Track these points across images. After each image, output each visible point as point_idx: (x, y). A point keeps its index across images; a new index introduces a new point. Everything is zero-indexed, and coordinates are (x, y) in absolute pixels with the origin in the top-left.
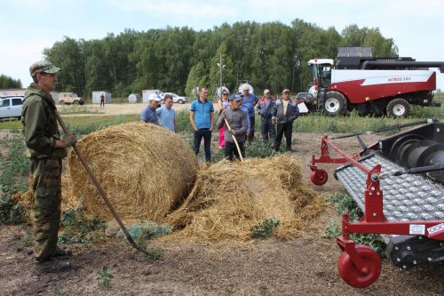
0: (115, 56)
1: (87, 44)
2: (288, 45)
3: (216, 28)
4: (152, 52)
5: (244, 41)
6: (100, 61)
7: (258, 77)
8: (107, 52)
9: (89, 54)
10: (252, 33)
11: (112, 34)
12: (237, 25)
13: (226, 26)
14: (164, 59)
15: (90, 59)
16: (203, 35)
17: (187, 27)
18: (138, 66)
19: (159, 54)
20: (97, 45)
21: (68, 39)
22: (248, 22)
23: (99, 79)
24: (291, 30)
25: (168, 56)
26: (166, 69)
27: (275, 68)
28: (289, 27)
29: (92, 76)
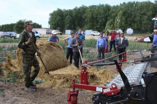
0: (77, 16)
1: (66, 11)
2: (153, 11)
3: (120, 4)
4: (92, 14)
5: (132, 10)
6: (71, 18)
7: (138, 25)
8: (74, 14)
9: (67, 15)
10: (136, 6)
11: (77, 7)
12: (129, 3)
13: (124, 3)
14: (97, 17)
15: (67, 17)
16: (114, 7)
17: (107, 4)
18: (86, 20)
19: (95, 15)
20: (70, 12)
21: (59, 9)
22: (134, 2)
23: (70, 25)
24: (155, 5)
25: (99, 16)
26: (98, 22)
27: (145, 22)
28: (153, 3)
29: (68, 24)
